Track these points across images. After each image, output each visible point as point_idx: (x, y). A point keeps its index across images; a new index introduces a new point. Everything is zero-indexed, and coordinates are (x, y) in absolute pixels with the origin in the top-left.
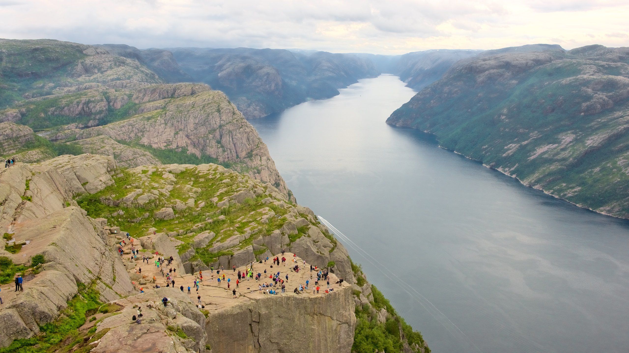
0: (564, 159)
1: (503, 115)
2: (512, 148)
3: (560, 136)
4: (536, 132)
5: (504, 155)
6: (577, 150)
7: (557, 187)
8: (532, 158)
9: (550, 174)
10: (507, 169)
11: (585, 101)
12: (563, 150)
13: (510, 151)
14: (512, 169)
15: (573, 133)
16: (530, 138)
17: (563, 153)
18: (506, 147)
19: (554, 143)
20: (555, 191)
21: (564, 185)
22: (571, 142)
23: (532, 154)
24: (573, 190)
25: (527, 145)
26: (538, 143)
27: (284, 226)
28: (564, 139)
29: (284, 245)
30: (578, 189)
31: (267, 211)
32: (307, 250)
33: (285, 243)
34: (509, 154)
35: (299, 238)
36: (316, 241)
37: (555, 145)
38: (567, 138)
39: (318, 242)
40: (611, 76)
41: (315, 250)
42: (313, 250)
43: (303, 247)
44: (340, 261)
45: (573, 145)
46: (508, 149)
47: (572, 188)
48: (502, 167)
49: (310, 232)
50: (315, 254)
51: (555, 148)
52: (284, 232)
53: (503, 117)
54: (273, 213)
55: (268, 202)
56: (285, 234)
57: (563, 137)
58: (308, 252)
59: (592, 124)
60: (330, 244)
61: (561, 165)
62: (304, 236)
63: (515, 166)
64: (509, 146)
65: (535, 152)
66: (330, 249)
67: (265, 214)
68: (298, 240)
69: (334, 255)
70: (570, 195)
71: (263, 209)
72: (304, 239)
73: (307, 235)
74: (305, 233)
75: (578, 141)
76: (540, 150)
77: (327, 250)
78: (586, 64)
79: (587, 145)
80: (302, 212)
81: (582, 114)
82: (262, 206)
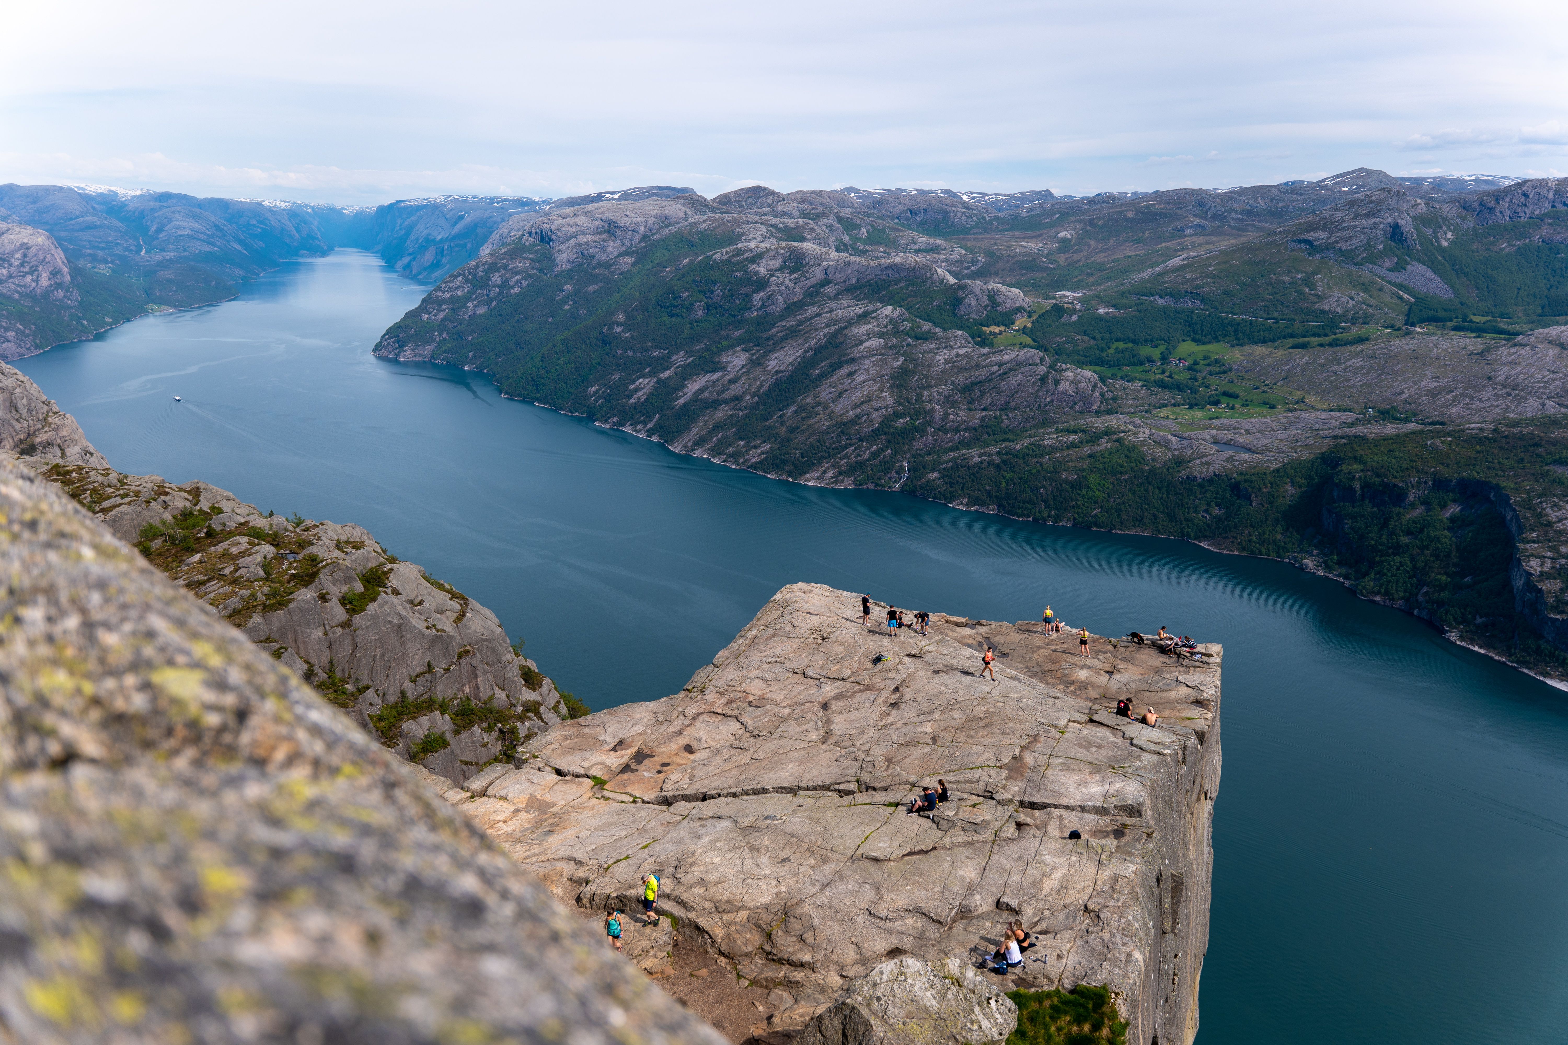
0: (737, 398)
1: (619, 324)
2: (644, 385)
3: (724, 358)
4: (682, 353)
5: (632, 401)
6: (755, 379)
7: (730, 450)
8: (682, 401)
9: (717, 427)
10: (639, 427)
11: (757, 291)
12: (733, 381)
13: (640, 393)
14: (650, 426)
15: (744, 350)
16: (672, 364)
17: (733, 387)
18: (632, 386)
19: (714, 371)
20: (731, 456)
21: (742, 443)
22: (743, 366)
23: (681, 394)
24: (759, 451)
25: (669, 377)
26: (687, 374)
27: (321, 575)
28: (731, 362)
29: (332, 628)
30: (766, 447)
31: (245, 546)
32: (401, 628)
33: (334, 622)
34: (639, 398)
35: (373, 600)
36: (416, 602)
37: (718, 375)
38: (737, 360)
39: (421, 603)
40: (793, 244)
41: (421, 625)
42: (417, 625)
43: (390, 622)
44: (486, 640)
45: (747, 372)
46: (637, 390)
47: (756, 447)
48: (631, 425)
49: (394, 582)
50: (423, 635)
51: (717, 381)
52: (324, 591)
53: (619, 330)
54: (268, 550)
55: (232, 525)
56: (327, 597)
57: (729, 359)
58: (404, 633)
59: (774, 330)
60: (451, 602)
61: (732, 409)
62: (385, 592)
63: (655, 420)
64: (637, 383)
65: (685, 390)
66: (455, 615)
67: (242, 554)
68: (372, 606)
69: (469, 628)
70: (755, 460)
71: (228, 542)
72: (386, 603)
73: (389, 590)
74: (384, 586)
75: (755, 363)
76: (693, 387)
77: (447, 618)
78: (748, 223)
79: (769, 368)
80: (344, 538)
81: (755, 314)
82: (214, 537)
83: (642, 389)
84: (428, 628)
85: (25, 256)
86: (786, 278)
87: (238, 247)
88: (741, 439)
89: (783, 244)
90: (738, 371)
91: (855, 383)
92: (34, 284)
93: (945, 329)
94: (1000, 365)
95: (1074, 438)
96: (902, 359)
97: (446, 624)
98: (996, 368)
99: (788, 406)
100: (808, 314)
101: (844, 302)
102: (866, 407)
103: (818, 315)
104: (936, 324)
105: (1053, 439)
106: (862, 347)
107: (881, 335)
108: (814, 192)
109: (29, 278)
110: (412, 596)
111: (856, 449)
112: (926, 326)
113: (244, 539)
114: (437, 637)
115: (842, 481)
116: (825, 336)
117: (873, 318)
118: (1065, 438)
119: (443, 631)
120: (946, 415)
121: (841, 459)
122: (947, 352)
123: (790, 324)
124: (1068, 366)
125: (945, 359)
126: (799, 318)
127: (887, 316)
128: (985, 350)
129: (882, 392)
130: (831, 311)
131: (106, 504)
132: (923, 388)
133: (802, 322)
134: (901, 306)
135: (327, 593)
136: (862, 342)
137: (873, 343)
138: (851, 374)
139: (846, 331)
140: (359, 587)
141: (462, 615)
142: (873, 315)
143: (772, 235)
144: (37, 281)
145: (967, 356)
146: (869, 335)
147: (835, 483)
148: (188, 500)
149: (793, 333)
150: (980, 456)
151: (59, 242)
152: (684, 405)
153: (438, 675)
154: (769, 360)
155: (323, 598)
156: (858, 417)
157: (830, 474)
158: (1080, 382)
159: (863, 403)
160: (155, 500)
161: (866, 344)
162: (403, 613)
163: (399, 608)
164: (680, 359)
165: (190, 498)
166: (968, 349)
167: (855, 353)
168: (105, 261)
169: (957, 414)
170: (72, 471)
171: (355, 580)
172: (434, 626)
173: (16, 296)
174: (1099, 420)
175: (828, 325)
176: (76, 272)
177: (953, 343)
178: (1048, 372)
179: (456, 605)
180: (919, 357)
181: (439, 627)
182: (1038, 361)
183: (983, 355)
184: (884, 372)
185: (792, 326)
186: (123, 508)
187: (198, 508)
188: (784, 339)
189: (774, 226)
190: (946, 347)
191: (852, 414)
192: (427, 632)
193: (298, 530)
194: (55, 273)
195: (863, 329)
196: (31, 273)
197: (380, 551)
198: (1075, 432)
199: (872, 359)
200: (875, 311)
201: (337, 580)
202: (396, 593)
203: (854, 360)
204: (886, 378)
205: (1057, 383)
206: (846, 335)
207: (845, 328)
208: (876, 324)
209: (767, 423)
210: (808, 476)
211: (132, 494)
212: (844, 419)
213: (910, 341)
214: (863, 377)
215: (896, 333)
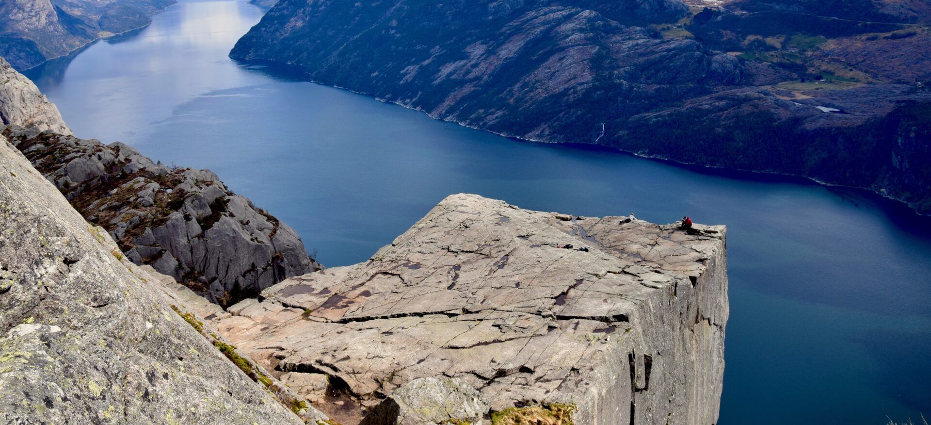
0: (479, 78)
1: (393, 28)
2: (411, 71)
3: (467, 49)
4: (437, 47)
5: (402, 82)
6: (491, 64)
7: (473, 116)
8: (438, 81)
9: (463, 100)
10: (408, 101)
12: (475, 66)
13: (408, 76)
14: (414, 100)
15: (482, 43)
16: (431, 55)
17: (474, 70)
18: (402, 72)
19: (462, 59)
20: (473, 120)
21: (482, 111)
22: (482, 55)
23: (437, 76)
24: (495, 116)
25: (429, 64)
26: (442, 61)
27: (186, 203)
28: (472, 52)
29: (192, 238)
30: (499, 113)
31: (142, 183)
32: (235, 239)
33: (194, 234)
34: (407, 80)
35: (217, 220)
36: (245, 222)
37: (463, 62)
38: (477, 50)
39: (248, 223)
41: (247, 238)
42: (245, 238)
43: (228, 235)
44: (290, 250)
45: (485, 59)
46: (405, 74)
47: (492, 114)
48: (401, 100)
49: (231, 208)
50: (249, 244)
51: (464, 65)
52: (187, 213)
53: (393, 32)
54: (155, 185)
55: (136, 170)
56: (190, 217)
57: (472, 50)
58: (237, 243)
59: (504, 29)
60: (267, 223)
61: (475, 86)
62: (225, 215)
63: (418, 96)
64: (406, 69)
65: (440, 74)
66: (270, 232)
67: (141, 188)
68: (216, 224)
69: (279, 241)
70: (491, 123)
71: (133, 181)
72: (225, 222)
73: (227, 214)
74: (224, 210)
75: (490, 53)
76: (446, 70)
77: (265, 233)
79: (501, 56)
80: (200, 179)
81: (490, 18)
82: (125, 177)
83: (409, 73)
84: (252, 240)
85: (33, 5)
88: (481, 108)
90: (478, 59)
91: (563, 65)
92: (37, 23)
93: (628, 26)
94: (669, 50)
95: (722, 103)
96: (597, 48)
97: (264, 238)
98: (665, 53)
99: (515, 83)
100: (529, 17)
101: (554, 8)
102: (573, 82)
103: (536, 17)
104: (621, 22)
105: (708, 104)
106: (568, 40)
107: (581, 30)
109: (34, 19)
110: (242, 218)
111: (565, 114)
112: (614, 23)
113: (142, 179)
114: (258, 246)
115: (556, 137)
116: (541, 32)
117: (576, 19)
118: (717, 104)
119: (262, 242)
120: (631, 87)
121: (555, 122)
122: (630, 42)
123: (515, 24)
124: (716, 52)
125: (629, 47)
126: (522, 20)
127: (585, 17)
128: (658, 41)
129: (584, 72)
130: (545, 14)
131: (68, 157)
132: (613, 69)
133: (524, 23)
134: (595, 11)
135: (189, 215)
136: (568, 36)
137: (576, 36)
138: (561, 59)
139: (557, 29)
140: (209, 211)
141: (275, 231)
142: (576, 17)
144: (39, 20)
145: (645, 45)
146: (573, 31)
147: (551, 139)
148: (113, 154)
149: (518, 30)
150: (656, 117)
152: (440, 85)
153: (259, 273)
154: (503, 50)
155: (187, 218)
156: (567, 90)
157: (547, 132)
158: (725, 63)
159: (570, 80)
160: (94, 154)
161: (571, 37)
162: (237, 229)
163: (234, 226)
164: (436, 50)
165: (114, 153)
166: (645, 40)
167: (563, 43)
169: (639, 88)
170: (49, 137)
171: (206, 206)
172: (256, 238)
173: (27, 30)
174: (740, 90)
175: (543, 24)
176: (61, 14)
177: (634, 36)
178: (703, 56)
179: (270, 225)
180: (610, 47)
181: (259, 239)
182: (695, 48)
183: (656, 44)
184: (585, 57)
185: (517, 25)
186: (76, 160)
187: (117, 159)
188: (511, 35)
190: (629, 39)
191: (562, 88)
192: (252, 242)
193: (173, 173)
194: (48, 15)
195: (568, 26)
196: (35, 15)
197: (223, 187)
198: (723, 99)
199: (575, 48)
200: (577, 13)
201: (195, 206)
202: (232, 215)
203: (563, 49)
204: (586, 62)
205: (709, 64)
206: (557, 31)
207: (556, 26)
208: (577, 22)
209: (500, 95)
210: (531, 134)
211: (81, 151)
212: (557, 91)
213: (603, 34)
214: (570, 61)
215: (593, 29)
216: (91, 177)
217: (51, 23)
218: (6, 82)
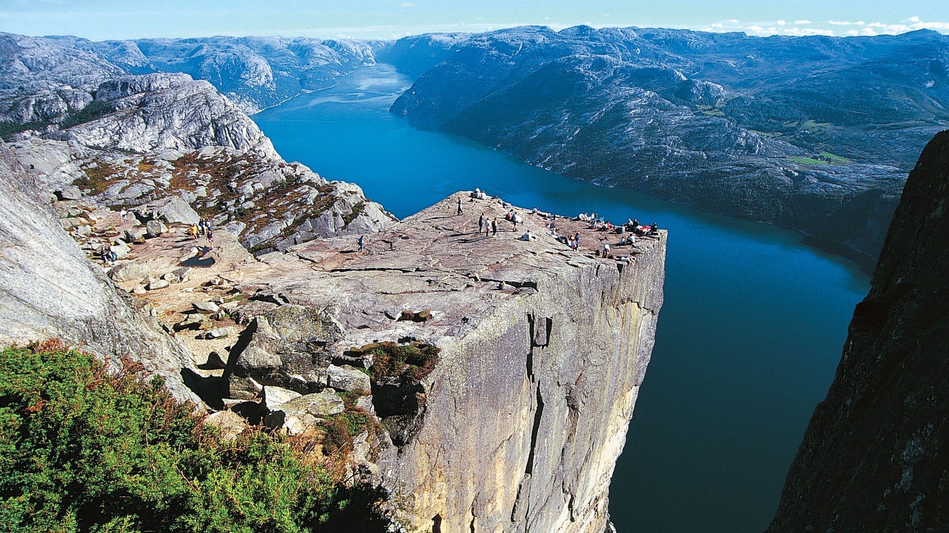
0: (562, 137)
3: (556, 116)
7: (556, 164)
8: (532, 137)
12: (561, 127)
15: (567, 112)
17: (560, 131)
19: (551, 122)
20: (555, 167)
22: (567, 120)
23: (533, 133)
24: (570, 165)
25: (527, 125)
26: (537, 123)
27: (335, 204)
28: (560, 118)
29: (338, 228)
30: (574, 163)
31: (308, 190)
33: (339, 226)
35: (356, 217)
38: (564, 116)
40: (598, 55)
42: (374, 231)
47: (570, 163)
48: (507, 148)
51: (553, 127)
52: (335, 212)
54: (316, 192)
55: (304, 180)
56: (337, 215)
57: (559, 116)
59: (584, 102)
62: (362, 215)
64: (511, 127)
65: (536, 131)
67: (306, 193)
68: (355, 220)
71: (301, 188)
72: (361, 219)
73: (364, 214)
74: (361, 212)
75: (572, 119)
76: (539, 130)
78: (576, 44)
80: (348, 189)
82: (297, 186)
85: (256, 68)
86: (593, 74)
87: (338, 62)
89: (593, 56)
90: (563, 123)
91: (625, 132)
93: (677, 105)
94: (705, 126)
96: (652, 120)
98: (702, 127)
100: (603, 93)
101: (624, 88)
102: (630, 145)
103: (609, 94)
104: (673, 102)
106: (631, 113)
107: (642, 106)
108: (613, 29)
109: (257, 79)
111: (622, 167)
112: (667, 103)
113: (308, 186)
115: (613, 183)
116: (611, 105)
117: (639, 97)
118: (737, 168)
120: (673, 151)
122: (677, 117)
124: (743, 129)
125: (675, 121)
126: (598, 95)
127: (646, 97)
128: (698, 118)
129: (639, 137)
130: (616, 92)
131: (261, 170)
132: (662, 136)
133: (599, 98)
134: (655, 91)
135: (337, 213)
136: (631, 110)
137: (638, 111)
138: (623, 127)
139: (624, 103)
140: (350, 211)
142: (639, 95)
143: (588, 50)
144: (260, 80)
145: (688, 120)
146: (636, 106)
147: (610, 184)
149: (594, 104)
150: (688, 175)
151: (269, 62)
152: (534, 139)
155: (335, 215)
157: (608, 179)
158: (749, 138)
159: (628, 143)
160: (279, 169)
161: (633, 111)
162: (369, 225)
164: (533, 115)
165: (293, 169)
166: (689, 117)
167: (626, 116)
168: (286, 70)
169: (679, 152)
171: (349, 208)
173: (252, 86)
174: (757, 160)
175: (614, 100)
176: (274, 75)
177: (681, 113)
178: (732, 132)
180: (661, 120)
182: (727, 125)
183: (697, 120)
184: (642, 127)
186: (266, 172)
189: (589, 46)
190: (677, 115)
191: (622, 148)
193: (329, 184)
194: (267, 76)
195: (632, 103)
196: (258, 76)
197: (362, 196)
198: (741, 166)
199: (636, 119)
200: (640, 93)
201: (341, 207)
202: (366, 215)
203: (626, 119)
204: (642, 129)
205: (736, 138)
206: (623, 106)
208: (640, 100)
210: (594, 180)
212: (617, 151)
213: (657, 110)
214: (630, 129)
215: (649, 105)
216: (275, 183)
217: (268, 82)
218: (236, 121)
